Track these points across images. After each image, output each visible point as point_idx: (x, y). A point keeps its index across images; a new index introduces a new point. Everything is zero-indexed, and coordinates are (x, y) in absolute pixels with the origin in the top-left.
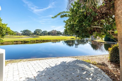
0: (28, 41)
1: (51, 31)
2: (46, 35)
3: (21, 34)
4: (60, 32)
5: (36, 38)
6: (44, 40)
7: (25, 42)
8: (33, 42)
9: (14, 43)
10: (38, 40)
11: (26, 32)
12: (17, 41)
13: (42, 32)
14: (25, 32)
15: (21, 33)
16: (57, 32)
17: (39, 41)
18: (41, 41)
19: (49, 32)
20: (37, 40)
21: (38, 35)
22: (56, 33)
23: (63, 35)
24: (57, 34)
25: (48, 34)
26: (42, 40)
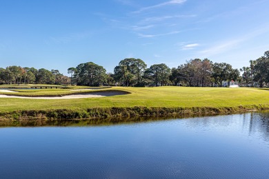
0: (77, 115)
1: (187, 66)
2: (163, 83)
3: (69, 81)
4: (228, 67)
5: (112, 98)
6: (146, 111)
7: (64, 118)
8: (100, 117)
9: (21, 119)
10: (121, 110)
11: (86, 74)
12: (31, 113)
13: (147, 72)
14: (83, 72)
15: (70, 75)
16: (216, 67)
17: (125, 114)
18: (132, 115)
19: (174, 71)
20: (115, 110)
21: (128, 83)
22: (212, 71)
23: (246, 81)
24: (215, 76)
25: (171, 78)
26: (137, 109)
